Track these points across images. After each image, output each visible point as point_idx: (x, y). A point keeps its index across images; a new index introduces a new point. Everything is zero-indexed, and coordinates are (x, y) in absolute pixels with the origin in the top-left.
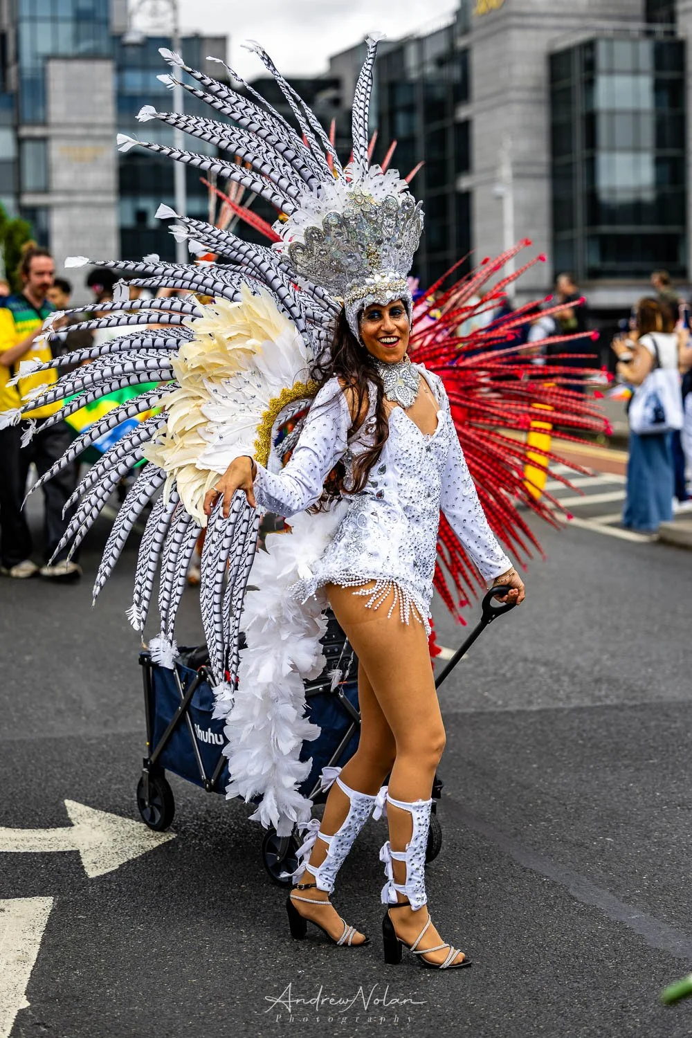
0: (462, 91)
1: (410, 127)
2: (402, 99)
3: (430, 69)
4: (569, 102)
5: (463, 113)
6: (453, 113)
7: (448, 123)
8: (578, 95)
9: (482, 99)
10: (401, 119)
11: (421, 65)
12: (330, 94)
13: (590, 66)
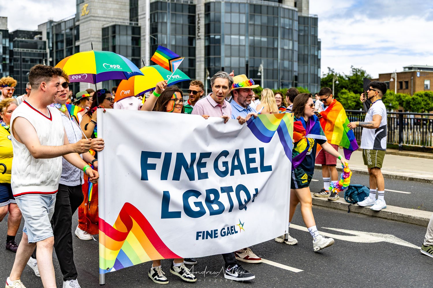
0: (77, 38)
1: (62, 47)
2: (60, 39)
3: (68, 31)
4: (108, 42)
5: (77, 44)
6: (75, 44)
7: (73, 46)
8: (110, 40)
9: (83, 40)
10: (59, 44)
11: (66, 29)
12: (39, 36)
13: (114, 32)
